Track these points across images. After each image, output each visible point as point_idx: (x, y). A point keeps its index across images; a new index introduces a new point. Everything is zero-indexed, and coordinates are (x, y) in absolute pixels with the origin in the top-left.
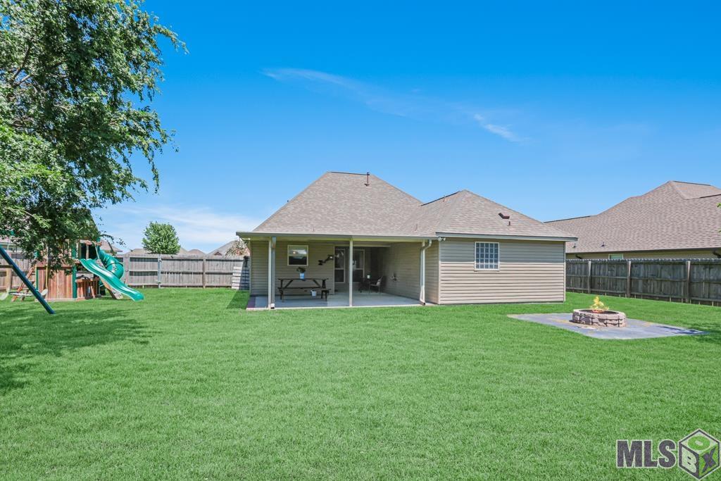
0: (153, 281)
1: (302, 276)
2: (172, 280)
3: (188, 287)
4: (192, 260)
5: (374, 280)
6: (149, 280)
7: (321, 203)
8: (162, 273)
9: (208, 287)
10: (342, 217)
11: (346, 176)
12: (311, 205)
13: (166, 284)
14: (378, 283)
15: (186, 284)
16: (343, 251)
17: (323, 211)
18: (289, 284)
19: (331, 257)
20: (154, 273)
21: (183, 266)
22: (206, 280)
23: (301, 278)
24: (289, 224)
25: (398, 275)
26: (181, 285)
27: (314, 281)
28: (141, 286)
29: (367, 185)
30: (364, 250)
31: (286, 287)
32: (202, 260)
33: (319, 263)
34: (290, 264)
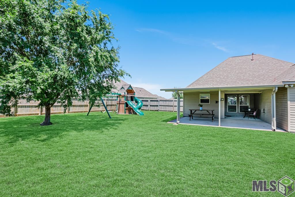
0: (157, 109)
1: (201, 108)
2: (163, 108)
3: (168, 111)
4: (170, 101)
5: (252, 111)
6: (156, 108)
7: (221, 73)
8: (160, 106)
9: (175, 111)
10: (231, 78)
11: (240, 58)
12: (216, 74)
13: (161, 110)
14: (254, 114)
15: (168, 110)
16: (236, 96)
17: (221, 76)
18: (194, 112)
19: (222, 99)
20: (157, 106)
21: (166, 103)
22: (174, 109)
23: (200, 109)
24: (201, 84)
25: (265, 110)
26: (166, 110)
27: (208, 111)
28: (153, 110)
29: (252, 60)
30: (249, 95)
31: (193, 114)
32: (173, 101)
33: (216, 102)
34: (201, 103)
